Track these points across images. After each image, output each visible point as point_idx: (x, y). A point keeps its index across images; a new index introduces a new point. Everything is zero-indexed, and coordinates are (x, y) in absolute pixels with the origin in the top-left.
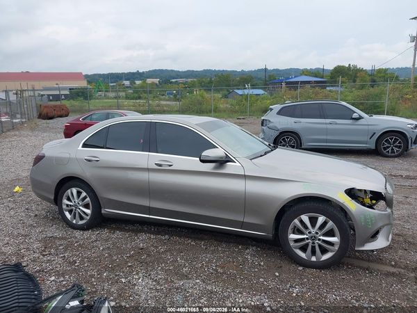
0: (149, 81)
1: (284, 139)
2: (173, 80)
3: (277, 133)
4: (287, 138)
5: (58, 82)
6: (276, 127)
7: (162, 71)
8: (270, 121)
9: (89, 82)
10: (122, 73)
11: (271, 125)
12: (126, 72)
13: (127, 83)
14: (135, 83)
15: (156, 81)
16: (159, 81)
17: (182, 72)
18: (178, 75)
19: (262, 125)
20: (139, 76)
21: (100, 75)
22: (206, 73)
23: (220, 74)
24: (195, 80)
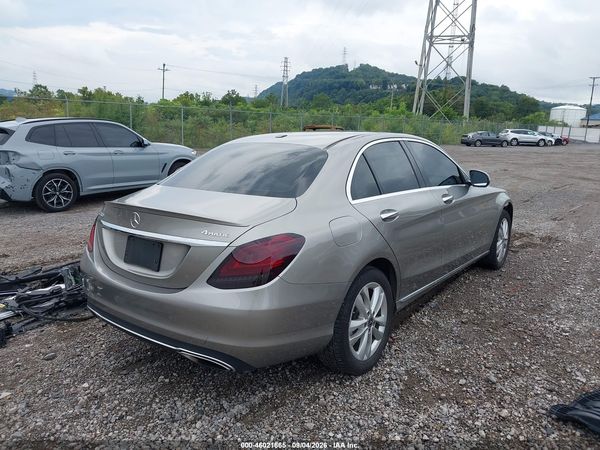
1: (51, 185)
3: (39, 175)
4: (57, 182)
6: (35, 163)
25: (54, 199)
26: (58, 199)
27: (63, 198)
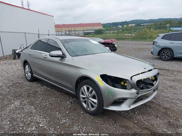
0: (130, 25)
1: (164, 52)
2: (142, 24)
3: (160, 49)
4: (166, 51)
5: (92, 27)
6: (159, 45)
7: (137, 20)
8: (157, 42)
9: (104, 27)
10: (119, 22)
11: (157, 44)
12: (120, 22)
13: (120, 26)
14: (124, 27)
15: (134, 25)
16: (135, 25)
17: (147, 20)
18: (144, 22)
19: (153, 44)
20: (126, 23)
21: (109, 24)
22: (160, 20)
23: (166, 21)
24: (153, 24)
25: (164, 57)
26: (165, 57)
27: (167, 57)
